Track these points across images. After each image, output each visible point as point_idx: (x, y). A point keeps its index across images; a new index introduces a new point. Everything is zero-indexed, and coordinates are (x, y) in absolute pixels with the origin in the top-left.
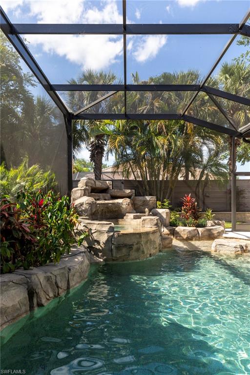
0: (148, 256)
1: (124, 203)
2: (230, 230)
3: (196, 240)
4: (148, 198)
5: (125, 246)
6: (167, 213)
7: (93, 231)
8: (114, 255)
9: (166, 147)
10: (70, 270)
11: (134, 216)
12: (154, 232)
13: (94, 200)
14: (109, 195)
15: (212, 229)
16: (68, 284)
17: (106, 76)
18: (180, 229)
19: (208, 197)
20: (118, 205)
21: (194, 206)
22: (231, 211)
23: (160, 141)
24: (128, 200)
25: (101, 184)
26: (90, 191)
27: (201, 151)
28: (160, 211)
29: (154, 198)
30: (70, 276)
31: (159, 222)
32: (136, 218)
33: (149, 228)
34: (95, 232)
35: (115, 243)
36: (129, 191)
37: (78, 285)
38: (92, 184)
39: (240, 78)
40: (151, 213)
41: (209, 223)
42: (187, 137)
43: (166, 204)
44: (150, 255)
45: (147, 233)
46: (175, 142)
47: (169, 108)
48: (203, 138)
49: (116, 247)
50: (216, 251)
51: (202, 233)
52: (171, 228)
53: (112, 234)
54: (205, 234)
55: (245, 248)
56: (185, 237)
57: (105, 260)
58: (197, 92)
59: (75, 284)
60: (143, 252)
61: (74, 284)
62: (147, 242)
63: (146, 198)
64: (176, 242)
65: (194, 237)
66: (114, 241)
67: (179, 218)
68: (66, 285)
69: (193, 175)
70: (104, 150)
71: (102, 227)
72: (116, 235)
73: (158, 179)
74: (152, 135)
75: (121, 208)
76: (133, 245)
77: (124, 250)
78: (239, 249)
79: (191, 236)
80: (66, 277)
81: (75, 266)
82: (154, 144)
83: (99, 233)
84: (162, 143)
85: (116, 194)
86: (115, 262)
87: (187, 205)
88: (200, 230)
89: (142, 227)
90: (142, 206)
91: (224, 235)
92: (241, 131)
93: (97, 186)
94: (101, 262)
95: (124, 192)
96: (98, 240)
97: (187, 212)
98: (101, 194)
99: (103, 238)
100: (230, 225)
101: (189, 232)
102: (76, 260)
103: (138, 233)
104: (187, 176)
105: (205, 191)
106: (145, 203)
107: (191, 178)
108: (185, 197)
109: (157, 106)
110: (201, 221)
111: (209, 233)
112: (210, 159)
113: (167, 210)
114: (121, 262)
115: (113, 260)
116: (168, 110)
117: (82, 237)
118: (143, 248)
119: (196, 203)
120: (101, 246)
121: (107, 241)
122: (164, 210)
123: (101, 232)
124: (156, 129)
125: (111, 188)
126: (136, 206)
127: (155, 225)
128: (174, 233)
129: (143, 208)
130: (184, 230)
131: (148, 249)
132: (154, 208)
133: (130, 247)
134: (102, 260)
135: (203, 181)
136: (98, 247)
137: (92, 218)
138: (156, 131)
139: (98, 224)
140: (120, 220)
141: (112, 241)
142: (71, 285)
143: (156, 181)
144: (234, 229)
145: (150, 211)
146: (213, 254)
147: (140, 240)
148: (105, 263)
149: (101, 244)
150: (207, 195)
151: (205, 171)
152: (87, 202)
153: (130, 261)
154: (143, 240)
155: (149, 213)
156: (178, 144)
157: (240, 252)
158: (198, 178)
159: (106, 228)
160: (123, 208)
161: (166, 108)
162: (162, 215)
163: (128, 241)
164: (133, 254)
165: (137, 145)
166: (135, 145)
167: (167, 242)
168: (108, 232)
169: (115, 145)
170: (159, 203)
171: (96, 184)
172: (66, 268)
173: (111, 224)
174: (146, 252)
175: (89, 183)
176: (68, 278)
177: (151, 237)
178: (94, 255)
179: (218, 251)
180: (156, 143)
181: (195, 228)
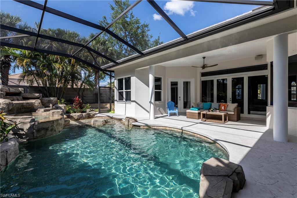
0: (58, 132)
1: (36, 102)
2: (98, 112)
3: (81, 120)
4: (52, 98)
5: (43, 129)
6: (64, 107)
7: (17, 123)
8: (35, 135)
9: (60, 70)
10: (7, 151)
11: (44, 110)
12: (61, 119)
13: (11, 101)
14: (21, 97)
15: (90, 113)
16: (7, 161)
17: (13, 17)
18: (73, 114)
19: (85, 97)
20: (32, 104)
21: (80, 102)
22: (98, 103)
23: (57, 66)
24: (39, 101)
25: (14, 90)
26: (5, 95)
27: (81, 73)
28: (60, 105)
29: (56, 99)
30: (7, 155)
31: (63, 113)
32: (45, 111)
33: (57, 117)
34: (19, 123)
35: (36, 129)
36: (38, 94)
37: (13, 160)
38: (6, 90)
39: (99, 43)
40: (54, 107)
41: (88, 110)
42: (73, 66)
43: (63, 101)
44: (59, 132)
45: (57, 120)
46: (66, 68)
47: (62, 48)
48: (82, 67)
49: (36, 131)
50: (94, 124)
51: (85, 116)
52: (67, 114)
53: (33, 123)
54: (86, 116)
55: (106, 121)
56: (76, 118)
57: (27, 140)
58: (82, 48)
59: (12, 160)
60: (55, 131)
61: (10, 160)
62: (57, 125)
63: (50, 99)
64: (72, 122)
65: (81, 118)
66: (35, 127)
67: (71, 109)
68: (5, 162)
69: (76, 85)
70: (11, 65)
71: (25, 120)
72: (36, 123)
73: (55, 86)
74: (51, 62)
75: (34, 106)
76: (49, 128)
77: (43, 132)
78: (104, 122)
79: (79, 117)
80: (5, 157)
81: (10, 148)
82: (53, 67)
83: (22, 124)
84: (58, 67)
85: (27, 97)
86: (35, 140)
87: (76, 102)
88: (84, 114)
89: (52, 116)
90: (48, 103)
91: (96, 116)
92: (102, 68)
93: (11, 91)
94: (25, 141)
95: (34, 95)
96: (22, 128)
97: (76, 106)
98: (14, 97)
99: (27, 127)
100: (98, 110)
101: (78, 116)
102: (9, 144)
103: (52, 121)
104: (72, 86)
105: (83, 93)
106: (50, 102)
107: (75, 87)
108: (75, 98)
109: (55, 46)
110: (84, 109)
111: (88, 115)
112: (85, 78)
113: (65, 105)
114: (40, 139)
115: (35, 139)
116: (62, 49)
117: (10, 128)
118: (55, 128)
119: (81, 101)
120: (25, 132)
121: (30, 128)
122: (63, 105)
123: (24, 123)
124: (54, 59)
125: (23, 93)
126: (43, 103)
127: (61, 115)
128: (69, 117)
129: (48, 104)
130: (75, 115)
131: (58, 128)
132: (56, 104)
133: (47, 129)
134: (25, 140)
135: (82, 88)
136: (22, 132)
137: (9, 113)
138: (54, 60)
139: (22, 118)
140: (34, 113)
141: (33, 127)
142: (9, 161)
143: (54, 87)
144: (100, 112)
145: (53, 106)
146: (92, 125)
147: (53, 124)
148: (27, 142)
149: (25, 130)
150: (85, 96)
151: (83, 84)
152: (4, 103)
153: (47, 137)
154: (55, 123)
155: (53, 107)
156: (68, 69)
157: (104, 123)
158: (79, 87)
159: (29, 120)
160: (35, 106)
161: (60, 49)
162: (62, 107)
163: (45, 126)
164: (49, 133)
165: (41, 66)
166: (39, 66)
167: (67, 122)
168: (30, 122)
169: (23, 64)
170: (59, 101)
171: (10, 90)
172: (5, 151)
173: (32, 117)
174: (57, 130)
175: (3, 89)
176: (7, 157)
177: (60, 121)
178: (18, 138)
179: (95, 124)
180: (54, 67)
181: (81, 113)
